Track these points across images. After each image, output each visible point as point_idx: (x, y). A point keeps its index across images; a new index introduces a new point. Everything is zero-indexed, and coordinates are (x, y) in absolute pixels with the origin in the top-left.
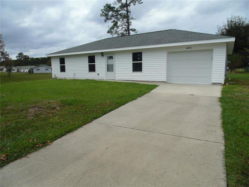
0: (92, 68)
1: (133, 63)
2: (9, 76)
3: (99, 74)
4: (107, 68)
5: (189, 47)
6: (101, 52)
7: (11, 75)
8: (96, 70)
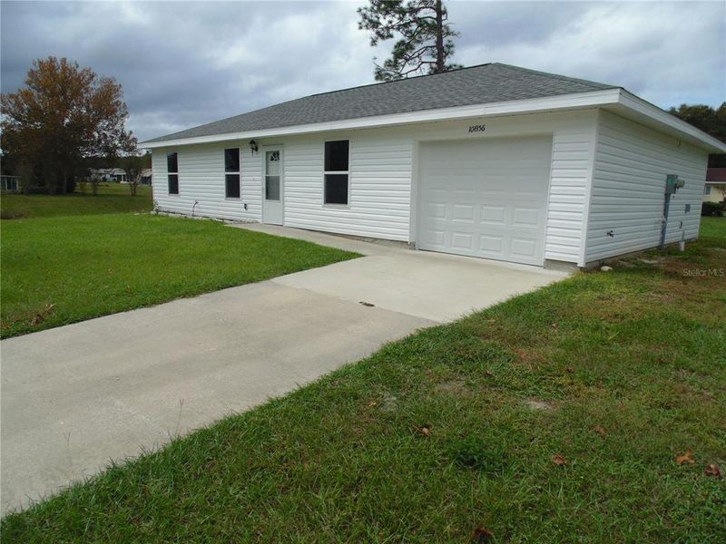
0: (233, 189)
1: (326, 176)
2: (133, 195)
3: (249, 206)
4: (264, 187)
5: (477, 126)
6: (249, 139)
7: (138, 194)
8: (241, 193)
